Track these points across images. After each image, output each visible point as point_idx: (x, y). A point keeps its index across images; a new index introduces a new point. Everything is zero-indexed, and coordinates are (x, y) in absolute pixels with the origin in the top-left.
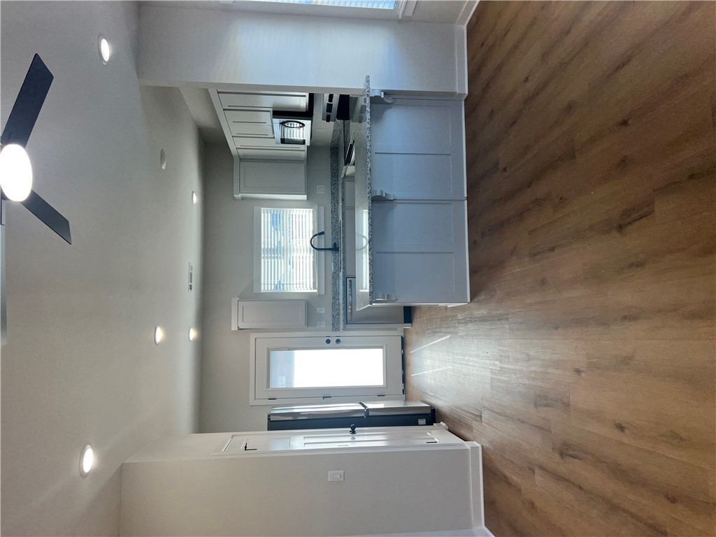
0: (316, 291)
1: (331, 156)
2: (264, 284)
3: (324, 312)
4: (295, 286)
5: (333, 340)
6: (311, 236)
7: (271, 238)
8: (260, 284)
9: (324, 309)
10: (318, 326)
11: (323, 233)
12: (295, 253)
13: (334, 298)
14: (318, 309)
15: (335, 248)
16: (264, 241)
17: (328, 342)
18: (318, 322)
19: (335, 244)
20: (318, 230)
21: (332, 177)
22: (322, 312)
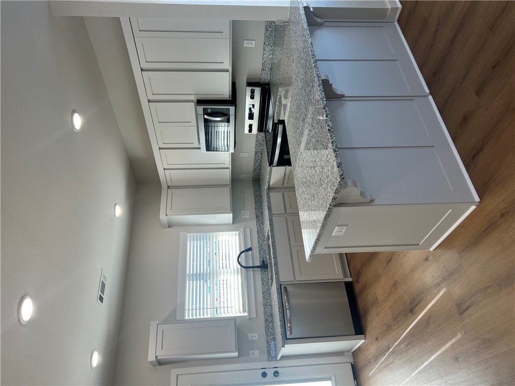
0: (246, 314)
1: (254, 186)
2: (189, 310)
3: (257, 338)
4: (222, 309)
5: (270, 373)
6: (238, 253)
7: (197, 262)
8: (184, 310)
9: (256, 335)
10: (251, 356)
11: (250, 249)
12: (222, 276)
13: (266, 320)
14: (250, 335)
15: (264, 266)
16: (190, 265)
17: (264, 375)
18: (251, 352)
19: (263, 261)
20: (245, 248)
21: (256, 203)
22: (254, 339)
